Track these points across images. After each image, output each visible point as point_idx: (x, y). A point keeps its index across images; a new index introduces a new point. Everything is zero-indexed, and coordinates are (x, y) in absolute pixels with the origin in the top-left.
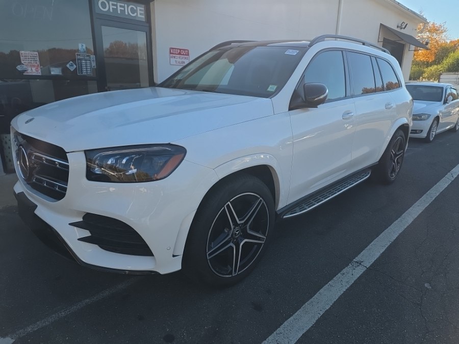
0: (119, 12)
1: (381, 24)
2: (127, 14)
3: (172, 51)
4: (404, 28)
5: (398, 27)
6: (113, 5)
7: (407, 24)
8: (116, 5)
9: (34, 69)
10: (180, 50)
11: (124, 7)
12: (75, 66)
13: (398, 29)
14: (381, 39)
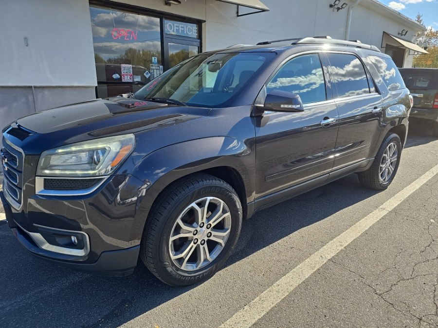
0: (180, 32)
1: (384, 32)
2: (185, 33)
4: (405, 35)
5: (399, 34)
6: (176, 26)
7: (407, 32)
8: (178, 27)
9: (129, 77)
11: (184, 28)
13: (399, 36)
14: (384, 45)
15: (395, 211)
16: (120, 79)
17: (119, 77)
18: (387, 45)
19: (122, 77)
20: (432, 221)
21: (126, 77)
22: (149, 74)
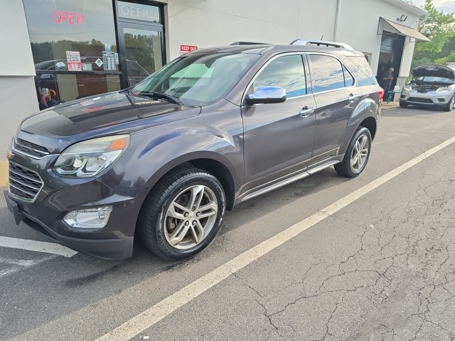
0: (138, 16)
1: (380, 18)
2: (144, 16)
3: (182, 48)
4: (404, 21)
5: (398, 19)
6: (133, 9)
7: (406, 17)
8: (135, 9)
9: (76, 66)
10: (190, 47)
11: (142, 10)
12: (102, 63)
13: (399, 22)
14: (381, 32)
15: (335, 215)
16: (67, 67)
17: (64, 65)
18: (384, 31)
19: (69, 65)
20: (372, 226)
21: (73, 66)
22: (102, 62)
